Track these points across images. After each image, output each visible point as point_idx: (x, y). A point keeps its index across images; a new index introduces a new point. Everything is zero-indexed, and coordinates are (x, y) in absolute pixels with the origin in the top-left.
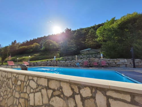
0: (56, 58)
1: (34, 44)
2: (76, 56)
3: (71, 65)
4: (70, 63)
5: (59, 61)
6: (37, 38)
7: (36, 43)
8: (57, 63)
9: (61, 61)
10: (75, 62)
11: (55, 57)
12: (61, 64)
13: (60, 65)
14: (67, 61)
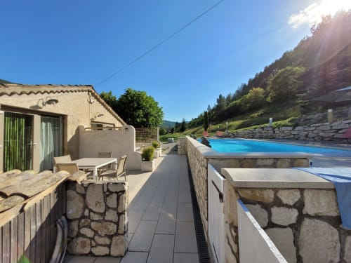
0: (273, 121)
1: (251, 90)
2: (330, 111)
3: (307, 136)
4: (306, 133)
5: (279, 128)
6: (263, 71)
7: (254, 89)
8: (274, 132)
9: (283, 128)
10: (320, 128)
11: (271, 119)
12: (283, 135)
13: (281, 137)
14: (298, 128)
